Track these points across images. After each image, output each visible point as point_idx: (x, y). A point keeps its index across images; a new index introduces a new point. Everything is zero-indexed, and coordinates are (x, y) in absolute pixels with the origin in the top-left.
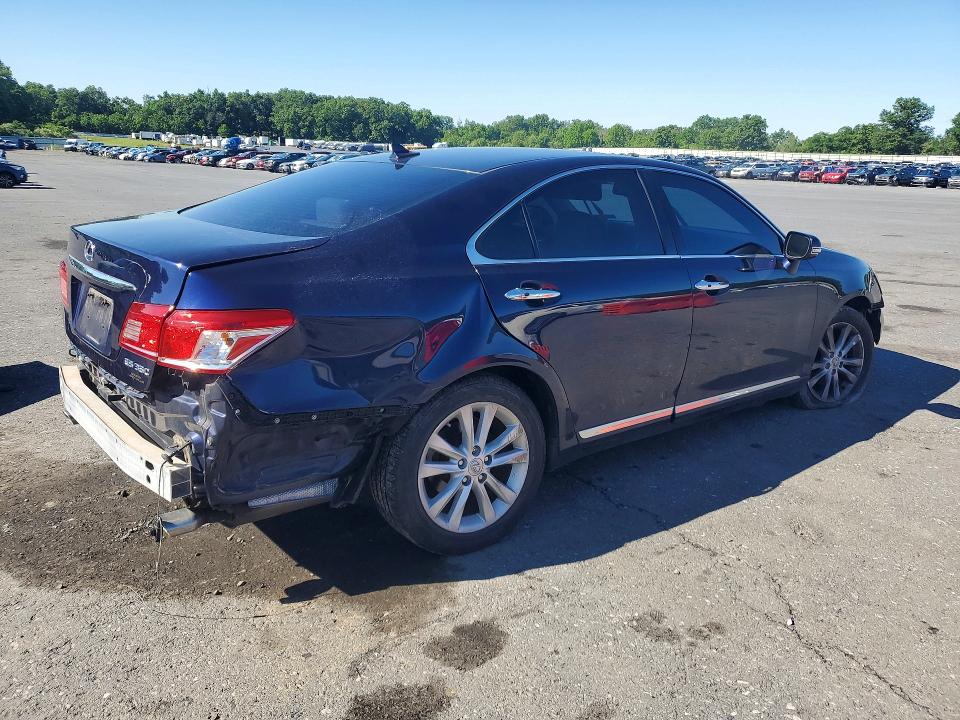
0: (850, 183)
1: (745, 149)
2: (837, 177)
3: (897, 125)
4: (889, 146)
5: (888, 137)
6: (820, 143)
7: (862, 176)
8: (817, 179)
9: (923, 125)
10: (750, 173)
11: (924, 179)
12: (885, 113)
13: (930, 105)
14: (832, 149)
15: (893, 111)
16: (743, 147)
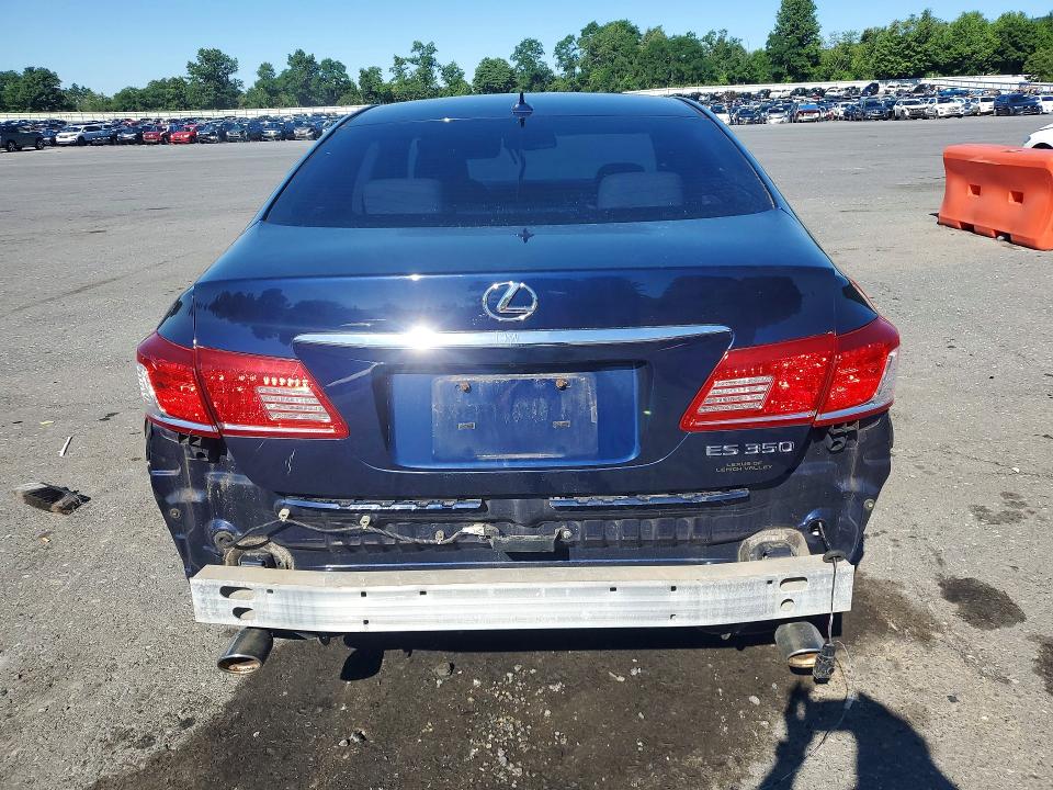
0: (203, 142)
1: (41, 111)
2: (187, 136)
3: (208, 77)
4: (205, 101)
5: (203, 91)
6: (128, 100)
7: (213, 134)
8: (165, 140)
9: (231, 77)
10: (81, 138)
11: (272, 133)
12: (190, 65)
13: (232, 57)
14: (148, 107)
15: (199, 64)
16: (37, 108)
